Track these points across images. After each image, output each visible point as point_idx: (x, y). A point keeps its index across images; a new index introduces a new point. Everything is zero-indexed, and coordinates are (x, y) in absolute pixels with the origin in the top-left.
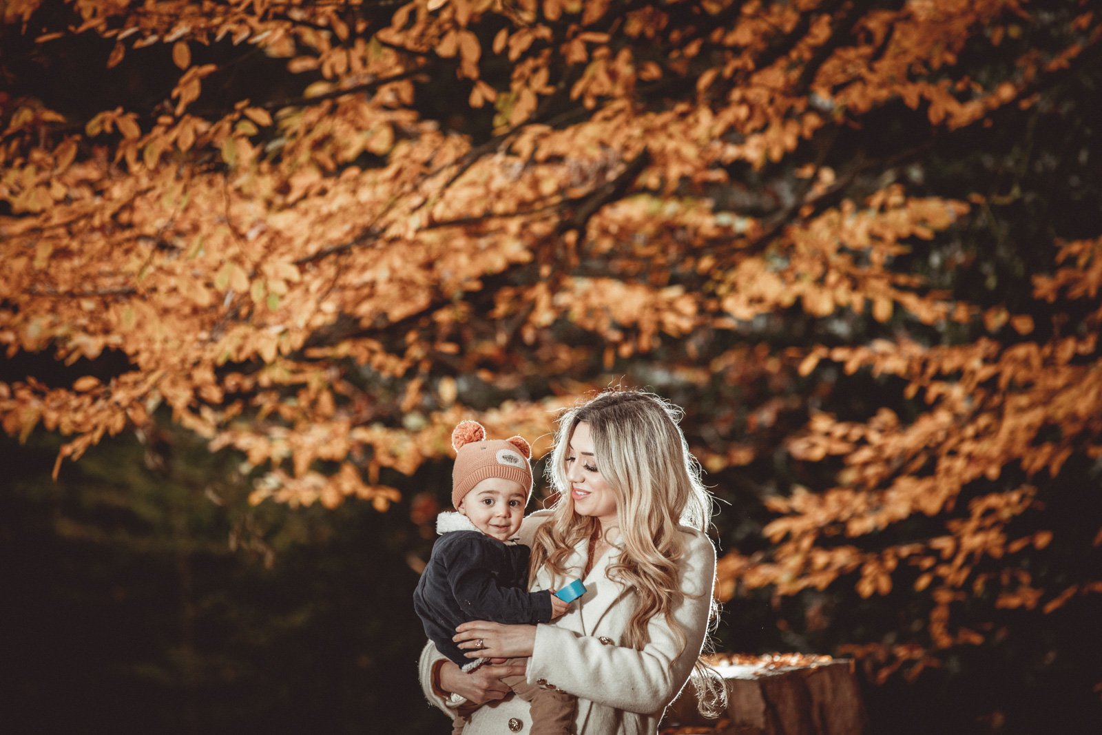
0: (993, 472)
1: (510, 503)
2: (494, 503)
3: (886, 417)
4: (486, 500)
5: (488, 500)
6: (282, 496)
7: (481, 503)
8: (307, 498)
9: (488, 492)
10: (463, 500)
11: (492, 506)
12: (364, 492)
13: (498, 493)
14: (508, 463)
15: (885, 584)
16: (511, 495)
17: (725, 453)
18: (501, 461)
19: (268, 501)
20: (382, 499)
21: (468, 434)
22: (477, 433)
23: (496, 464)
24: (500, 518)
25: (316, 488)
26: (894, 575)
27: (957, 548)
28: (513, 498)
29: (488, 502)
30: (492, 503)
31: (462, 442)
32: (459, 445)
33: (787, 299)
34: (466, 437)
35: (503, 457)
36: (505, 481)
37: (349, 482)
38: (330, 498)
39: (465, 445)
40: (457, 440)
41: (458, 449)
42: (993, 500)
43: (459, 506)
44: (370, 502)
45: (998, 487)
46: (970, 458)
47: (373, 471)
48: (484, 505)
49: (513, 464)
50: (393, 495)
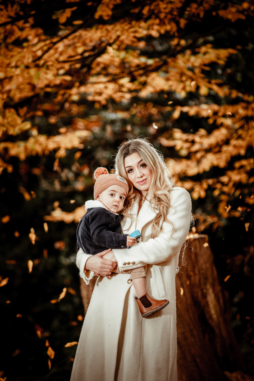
0: (243, 152)
1: (120, 198)
2: (115, 196)
3: (202, 132)
4: (111, 194)
7: (109, 195)
9: (113, 191)
10: (99, 195)
11: (113, 197)
13: (117, 192)
14: (121, 181)
15: (203, 194)
16: (121, 194)
26: (206, 191)
27: (230, 180)
29: (112, 195)
30: (113, 196)
35: (120, 178)
36: (120, 187)
39: (100, 176)
41: (97, 177)
42: (244, 162)
43: (97, 198)
45: (245, 157)
46: (235, 146)
48: (111, 196)
49: (123, 181)
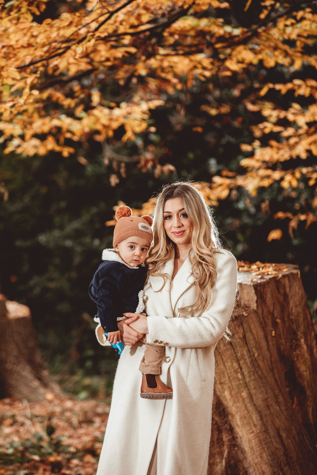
1: (142, 249)
2: (135, 248)
3: (296, 107)
4: (130, 246)
5: (132, 246)
6: (19, 151)
7: (129, 248)
8: (31, 152)
9: (133, 243)
10: (118, 245)
11: (134, 250)
12: (58, 149)
13: (137, 244)
14: (144, 230)
16: (143, 246)
17: (217, 108)
18: (140, 228)
19: (13, 153)
20: (66, 152)
21: (124, 212)
22: (129, 212)
23: (138, 230)
24: (137, 256)
25: (35, 147)
28: (144, 247)
29: (132, 247)
30: (133, 248)
31: (121, 215)
32: (119, 217)
33: (255, 61)
34: (123, 213)
35: (142, 226)
36: (142, 238)
37: (51, 144)
38: (42, 151)
39: (122, 218)
40: (119, 214)
41: (118, 219)
43: (116, 247)
44: (60, 153)
47: (62, 140)
48: (129, 249)
49: (146, 230)
50: (71, 150)
